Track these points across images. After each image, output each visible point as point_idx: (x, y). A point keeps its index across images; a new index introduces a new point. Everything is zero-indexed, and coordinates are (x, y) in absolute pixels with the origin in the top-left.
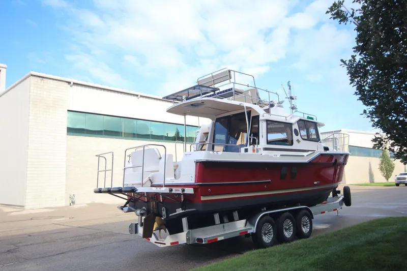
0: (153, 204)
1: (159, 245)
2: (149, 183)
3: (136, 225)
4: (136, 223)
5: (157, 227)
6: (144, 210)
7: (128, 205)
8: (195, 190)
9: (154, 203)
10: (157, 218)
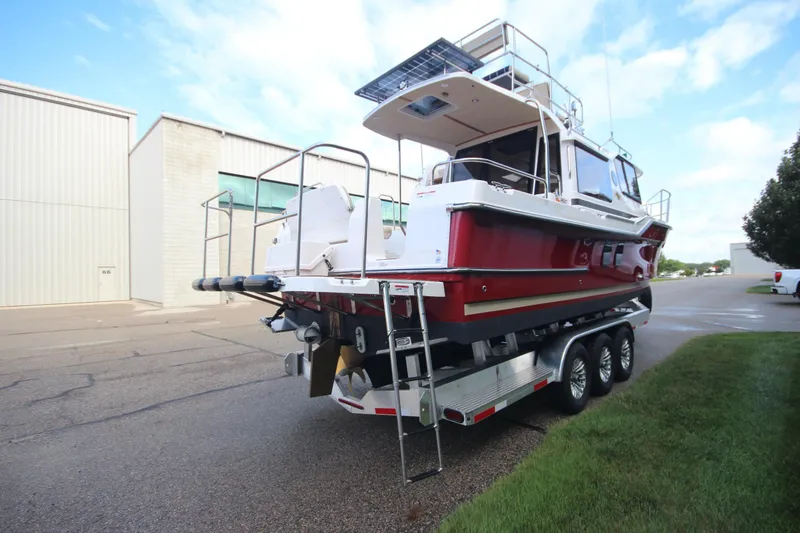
0: (334, 318)
1: (348, 407)
2: (325, 269)
3: (300, 357)
4: (300, 352)
5: (344, 370)
6: (314, 329)
7: (283, 315)
8: (448, 287)
9: (337, 315)
10: (343, 348)
